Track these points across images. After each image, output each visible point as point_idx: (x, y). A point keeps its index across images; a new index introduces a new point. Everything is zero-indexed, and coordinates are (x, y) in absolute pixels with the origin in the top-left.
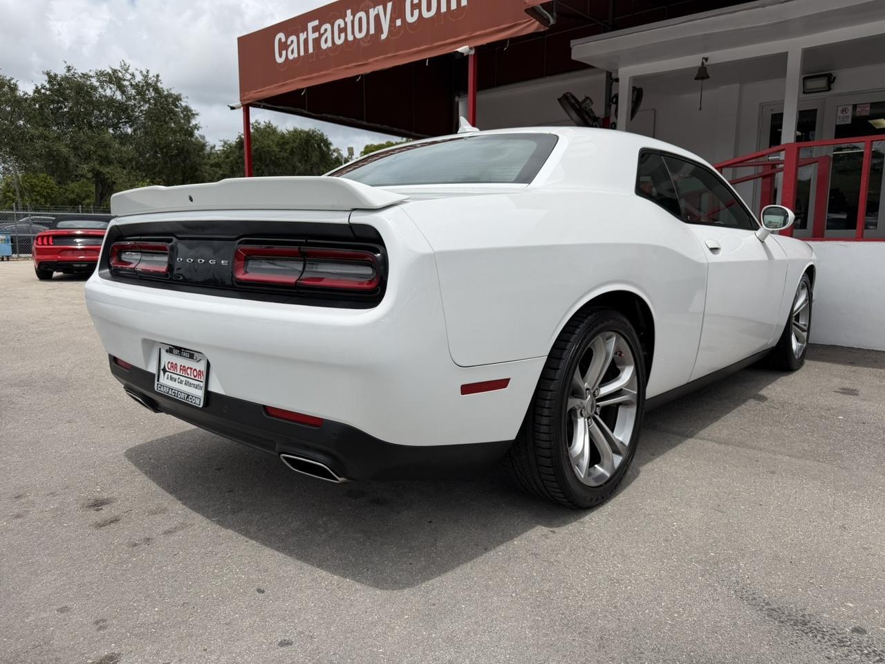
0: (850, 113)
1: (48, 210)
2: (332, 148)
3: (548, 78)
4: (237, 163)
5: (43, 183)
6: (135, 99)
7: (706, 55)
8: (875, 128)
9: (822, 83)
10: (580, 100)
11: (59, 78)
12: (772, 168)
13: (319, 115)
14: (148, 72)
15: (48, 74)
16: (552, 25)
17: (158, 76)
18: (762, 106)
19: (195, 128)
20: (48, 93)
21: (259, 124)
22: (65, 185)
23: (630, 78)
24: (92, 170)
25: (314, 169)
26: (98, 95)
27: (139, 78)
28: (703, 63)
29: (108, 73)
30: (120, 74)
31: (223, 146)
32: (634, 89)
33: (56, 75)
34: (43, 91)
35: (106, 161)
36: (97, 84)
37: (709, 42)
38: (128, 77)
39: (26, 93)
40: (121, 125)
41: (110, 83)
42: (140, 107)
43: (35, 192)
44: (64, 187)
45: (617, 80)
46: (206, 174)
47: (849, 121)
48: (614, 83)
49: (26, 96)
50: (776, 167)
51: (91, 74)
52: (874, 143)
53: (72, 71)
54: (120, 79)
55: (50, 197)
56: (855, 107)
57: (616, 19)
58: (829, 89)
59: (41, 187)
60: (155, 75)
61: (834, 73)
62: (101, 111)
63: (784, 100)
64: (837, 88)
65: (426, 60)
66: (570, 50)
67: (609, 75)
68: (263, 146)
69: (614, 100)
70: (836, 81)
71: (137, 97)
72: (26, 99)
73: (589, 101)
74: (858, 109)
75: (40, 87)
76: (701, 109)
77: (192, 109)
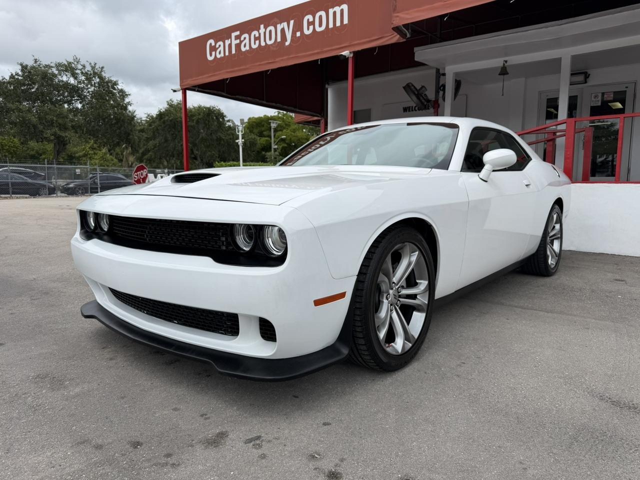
0: (600, 98)
1: (15, 163)
2: (226, 119)
3: (392, 73)
4: (158, 129)
5: (11, 143)
6: (84, 83)
7: (506, 59)
8: (612, 109)
9: (581, 78)
10: (418, 88)
11: (29, 68)
12: (554, 135)
13: (234, 97)
14: (95, 64)
15: (21, 65)
16: (408, 38)
17: (103, 68)
18: (540, 93)
19: (128, 104)
20: (20, 78)
21: (173, 102)
22: (27, 145)
23: (454, 73)
24: (55, 134)
25: (213, 134)
26: (57, 80)
27: (88, 68)
28: (504, 64)
29: (64, 64)
30: (73, 65)
31: (147, 117)
32: (456, 81)
33: (27, 66)
34: (16, 77)
35: (64, 128)
36: (56, 72)
37: (507, 51)
38: (80, 67)
39: (4, 78)
40: (73, 101)
41: (66, 71)
42: (88, 89)
43: (5, 150)
44: (26, 146)
45: (444, 74)
46: (136, 138)
47: (599, 104)
48: (442, 77)
49: (4, 80)
50: (556, 135)
51: (52, 65)
52: (625, 119)
53: (38, 63)
54: (74, 68)
55: (16, 154)
56: (603, 94)
57: (442, 32)
58: (586, 82)
59: (9, 146)
60: (101, 67)
61: (589, 72)
62: (59, 92)
63: (559, 89)
64: (591, 82)
65: (318, 60)
66: (414, 54)
67: (438, 70)
68: (177, 117)
69: (442, 88)
70: (590, 76)
71: (85, 82)
72: (4, 82)
73: (424, 89)
74: (605, 96)
75: (14, 74)
76: (503, 95)
77: (126, 91)
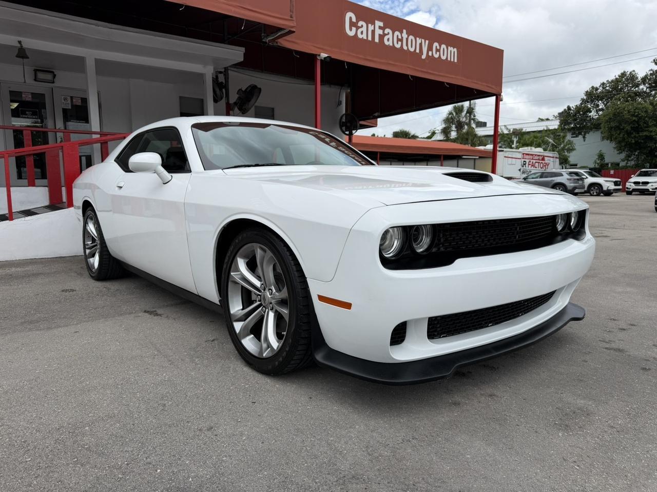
9: (49, 77)
28: (21, 45)
47: (70, 107)
58: (54, 82)
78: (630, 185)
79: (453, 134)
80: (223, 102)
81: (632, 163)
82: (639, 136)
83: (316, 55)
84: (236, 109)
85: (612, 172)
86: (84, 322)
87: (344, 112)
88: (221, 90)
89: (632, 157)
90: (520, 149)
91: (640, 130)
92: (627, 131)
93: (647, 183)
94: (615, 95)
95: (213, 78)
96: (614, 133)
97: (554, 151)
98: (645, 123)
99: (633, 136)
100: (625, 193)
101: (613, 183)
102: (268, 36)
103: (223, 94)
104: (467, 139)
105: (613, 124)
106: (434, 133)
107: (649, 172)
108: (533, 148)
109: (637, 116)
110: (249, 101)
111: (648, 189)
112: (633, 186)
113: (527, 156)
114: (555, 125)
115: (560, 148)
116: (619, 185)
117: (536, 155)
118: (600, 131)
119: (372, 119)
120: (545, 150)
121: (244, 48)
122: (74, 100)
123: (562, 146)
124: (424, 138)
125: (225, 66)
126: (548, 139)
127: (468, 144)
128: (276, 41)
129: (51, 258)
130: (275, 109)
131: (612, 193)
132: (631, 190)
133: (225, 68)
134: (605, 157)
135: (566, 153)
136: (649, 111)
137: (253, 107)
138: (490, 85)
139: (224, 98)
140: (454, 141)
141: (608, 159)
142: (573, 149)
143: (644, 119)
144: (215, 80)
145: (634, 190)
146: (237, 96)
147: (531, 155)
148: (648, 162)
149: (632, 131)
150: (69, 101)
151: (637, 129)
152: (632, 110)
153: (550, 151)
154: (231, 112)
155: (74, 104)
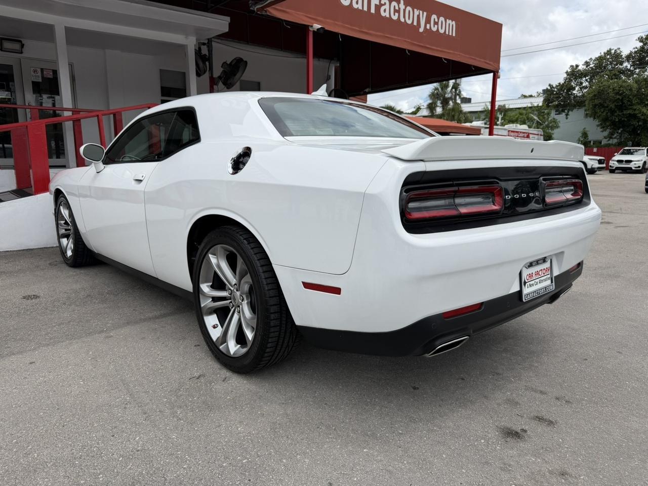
9: (17, 46)
47: (40, 80)
58: (22, 52)
78: (613, 163)
79: (439, 110)
80: (206, 76)
81: (615, 141)
82: (623, 114)
83: (309, 26)
84: (221, 84)
85: (595, 150)
86: (44, 346)
87: (333, 87)
88: (204, 63)
89: (615, 135)
90: (506, 126)
91: (624, 108)
92: (611, 109)
93: (630, 161)
94: (599, 72)
95: (195, 50)
96: (598, 111)
97: (538, 128)
98: (629, 101)
99: (616, 114)
100: (608, 171)
101: (597, 162)
102: (256, 4)
103: (206, 67)
104: (453, 116)
105: (597, 102)
106: (418, 109)
107: (632, 151)
108: (518, 125)
109: (621, 95)
110: (235, 75)
111: (631, 168)
112: (617, 165)
113: (513, 133)
114: (539, 101)
115: (544, 125)
116: (603, 163)
117: (521, 132)
118: (584, 109)
119: (363, 95)
120: (530, 127)
121: (229, 18)
122: (45, 72)
123: (546, 123)
124: (408, 113)
125: (207, 38)
126: (532, 115)
127: (454, 120)
128: (265, 9)
129: (17, 251)
130: (261, 84)
131: (596, 171)
132: (614, 168)
133: (208, 39)
134: (589, 135)
135: (550, 131)
136: (633, 89)
137: (239, 82)
138: (488, 62)
139: (207, 72)
140: (440, 117)
141: (591, 137)
142: (557, 127)
143: (628, 97)
144: (198, 52)
145: (617, 168)
146: (222, 69)
147: (517, 132)
148: (631, 141)
149: (616, 109)
150: (39, 74)
151: (621, 107)
152: (617, 88)
153: (534, 128)
154: (215, 87)
155: (45, 76)
